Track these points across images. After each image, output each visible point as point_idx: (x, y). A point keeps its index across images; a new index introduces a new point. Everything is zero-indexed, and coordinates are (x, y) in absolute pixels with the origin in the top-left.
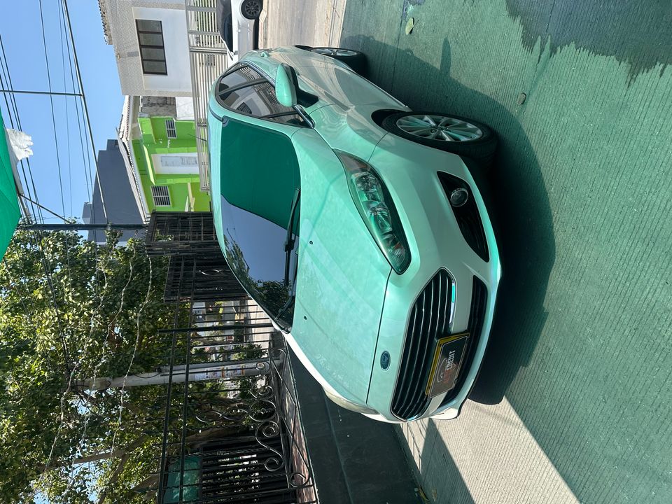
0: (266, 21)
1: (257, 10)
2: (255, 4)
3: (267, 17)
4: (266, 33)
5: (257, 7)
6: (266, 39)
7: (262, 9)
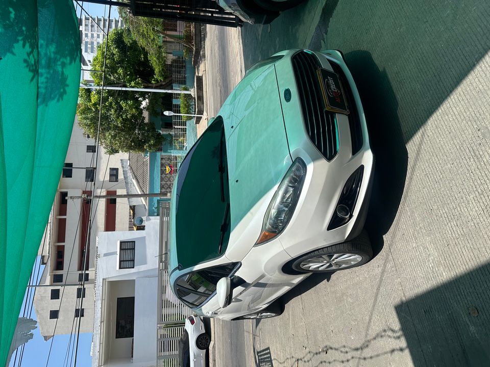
0: (214, 347)
1: (207, 342)
2: (206, 338)
3: (214, 344)
4: (214, 356)
5: (207, 339)
6: (214, 361)
7: (211, 340)
